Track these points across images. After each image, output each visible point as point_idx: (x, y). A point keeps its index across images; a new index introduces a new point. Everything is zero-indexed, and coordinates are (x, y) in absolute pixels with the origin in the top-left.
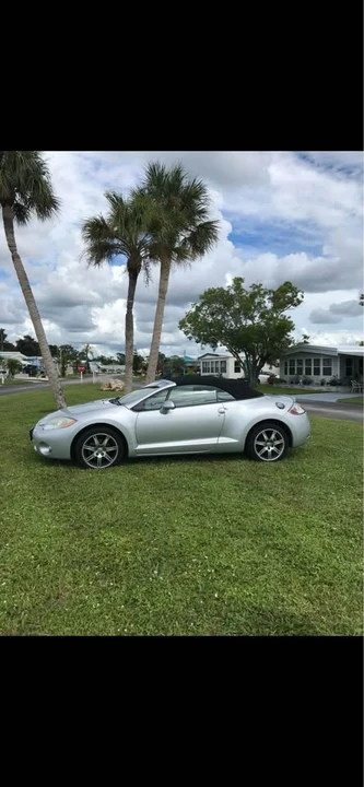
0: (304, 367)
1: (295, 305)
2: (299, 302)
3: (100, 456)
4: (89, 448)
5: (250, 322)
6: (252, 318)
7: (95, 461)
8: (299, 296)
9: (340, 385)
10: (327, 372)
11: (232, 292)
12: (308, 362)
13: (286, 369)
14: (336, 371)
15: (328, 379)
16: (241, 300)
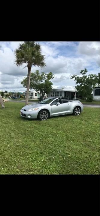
0: (55, 94)
1: (52, 78)
2: (53, 77)
3: (44, 117)
4: (42, 115)
5: (41, 82)
6: (42, 81)
7: (43, 118)
8: (53, 76)
9: (64, 98)
10: (61, 95)
11: (36, 74)
12: (56, 93)
13: (50, 95)
14: (63, 95)
15: (61, 97)
16: (38, 77)
